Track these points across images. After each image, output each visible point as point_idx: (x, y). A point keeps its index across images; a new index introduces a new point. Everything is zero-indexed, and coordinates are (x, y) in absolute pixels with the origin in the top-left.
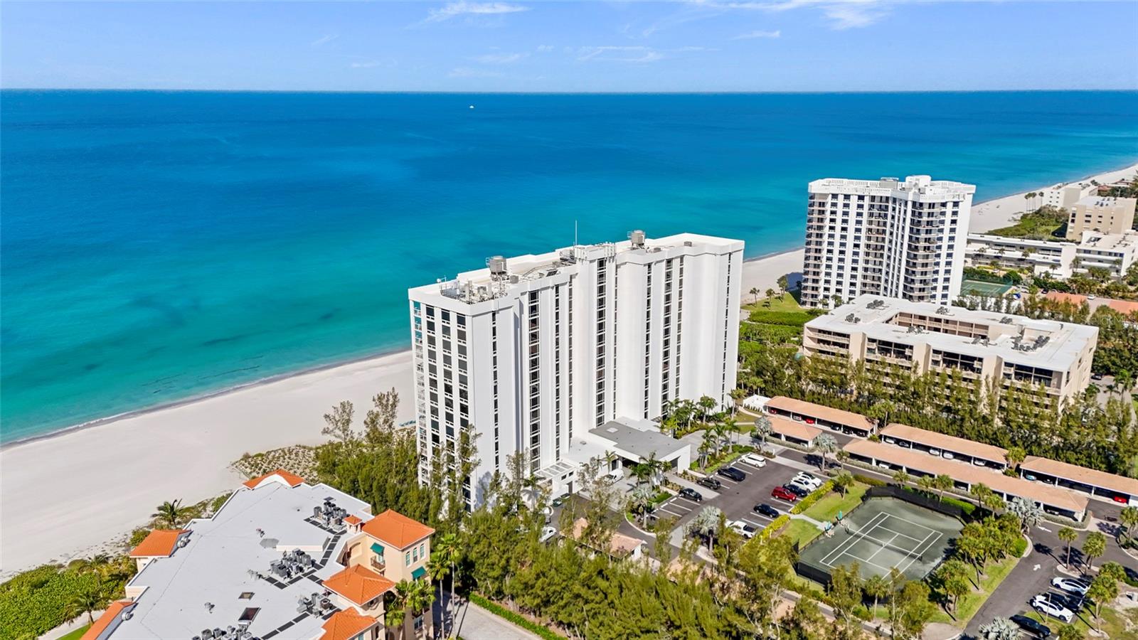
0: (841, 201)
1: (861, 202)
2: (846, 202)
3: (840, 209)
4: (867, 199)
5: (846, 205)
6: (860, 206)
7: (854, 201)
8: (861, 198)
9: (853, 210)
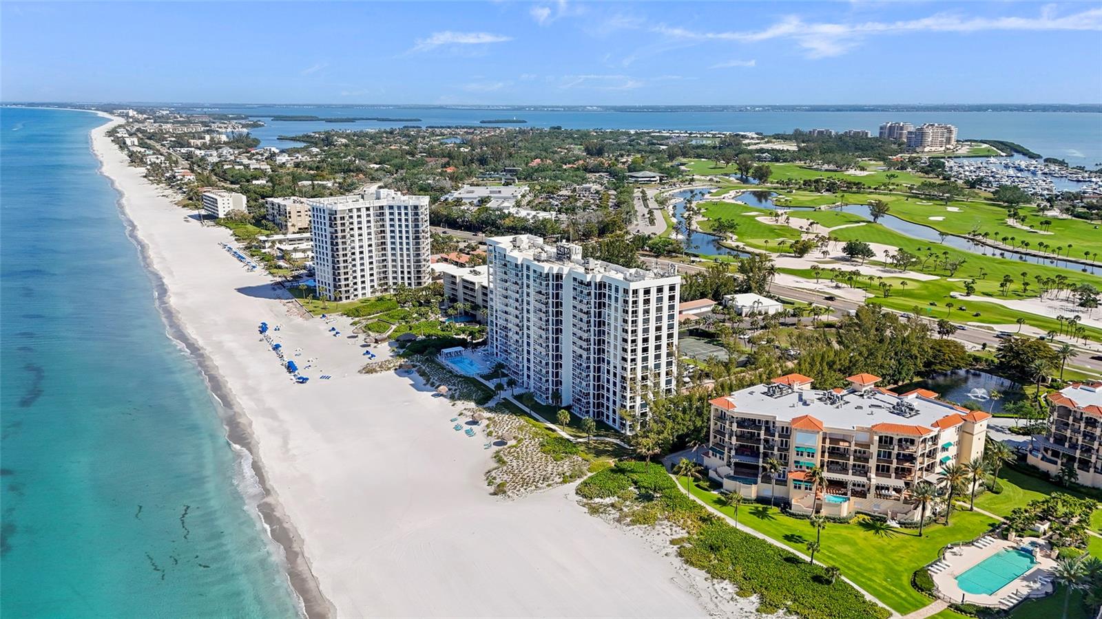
0: (355, 214)
1: (368, 212)
2: (359, 214)
3: (355, 220)
4: (371, 209)
5: (359, 216)
6: (368, 215)
7: (364, 213)
8: (368, 209)
9: (364, 219)
